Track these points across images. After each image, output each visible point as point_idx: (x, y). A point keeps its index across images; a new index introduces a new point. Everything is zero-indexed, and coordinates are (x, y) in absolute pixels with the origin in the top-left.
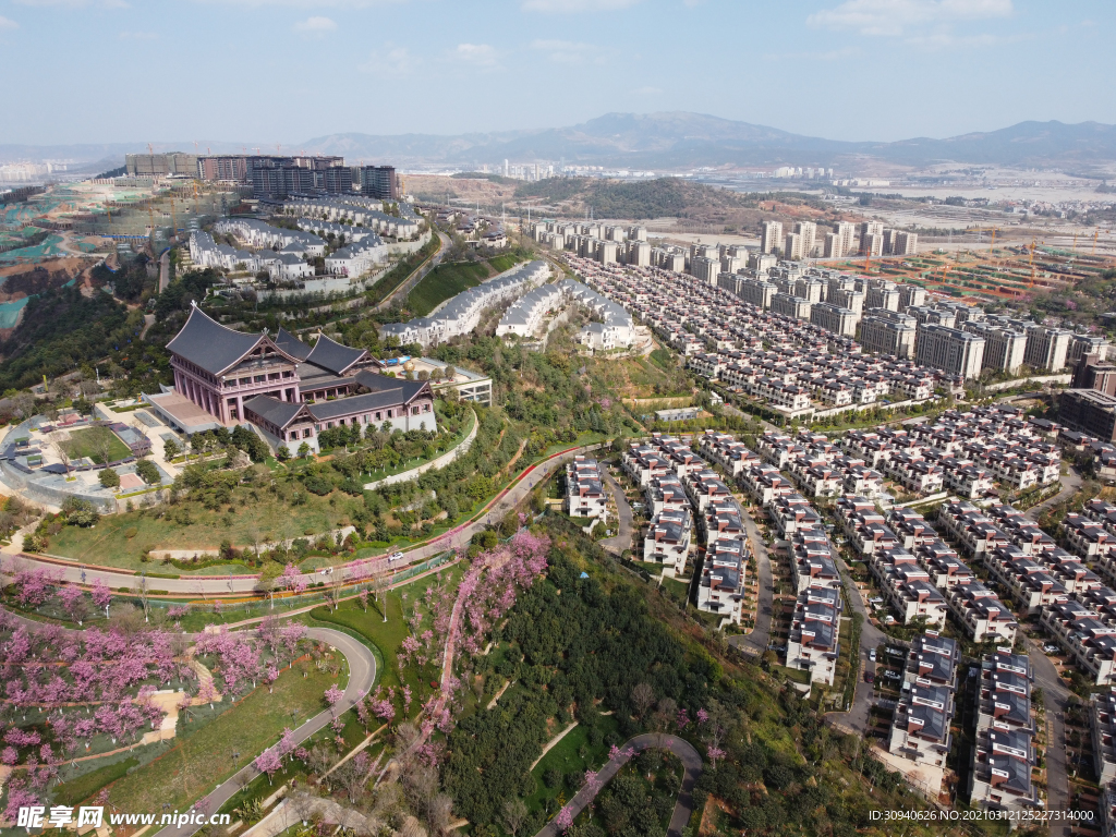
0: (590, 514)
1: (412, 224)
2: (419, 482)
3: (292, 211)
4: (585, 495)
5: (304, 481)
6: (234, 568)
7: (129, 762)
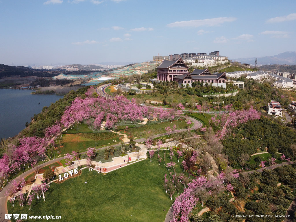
2: (219, 98)
4: (274, 108)
5: (187, 91)
6: (166, 107)
7: (134, 126)
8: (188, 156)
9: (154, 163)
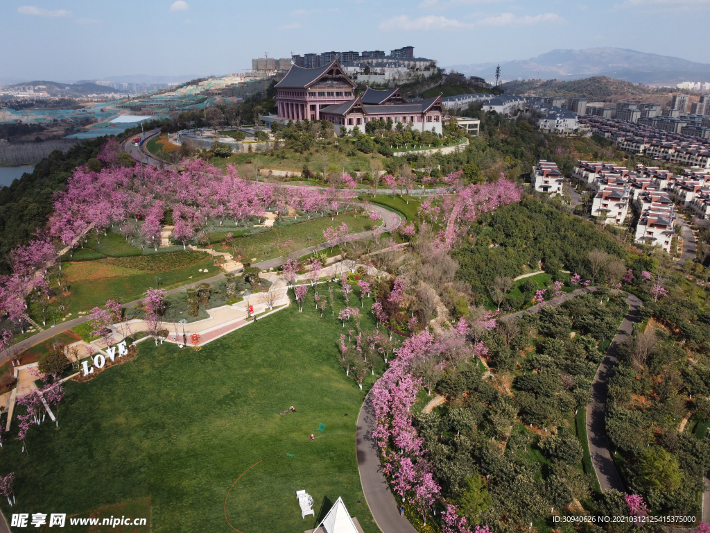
2: (430, 157)
4: (547, 176)
5: (356, 144)
6: (310, 183)
7: (245, 231)
8: (384, 292)
9: (308, 315)
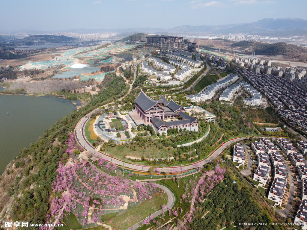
0: (239, 162)
1: (199, 63)
2: (192, 146)
3: (168, 56)
4: (238, 157)
5: (163, 142)
6: (144, 163)
7: (117, 213)
